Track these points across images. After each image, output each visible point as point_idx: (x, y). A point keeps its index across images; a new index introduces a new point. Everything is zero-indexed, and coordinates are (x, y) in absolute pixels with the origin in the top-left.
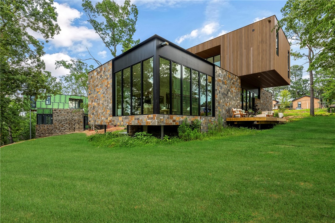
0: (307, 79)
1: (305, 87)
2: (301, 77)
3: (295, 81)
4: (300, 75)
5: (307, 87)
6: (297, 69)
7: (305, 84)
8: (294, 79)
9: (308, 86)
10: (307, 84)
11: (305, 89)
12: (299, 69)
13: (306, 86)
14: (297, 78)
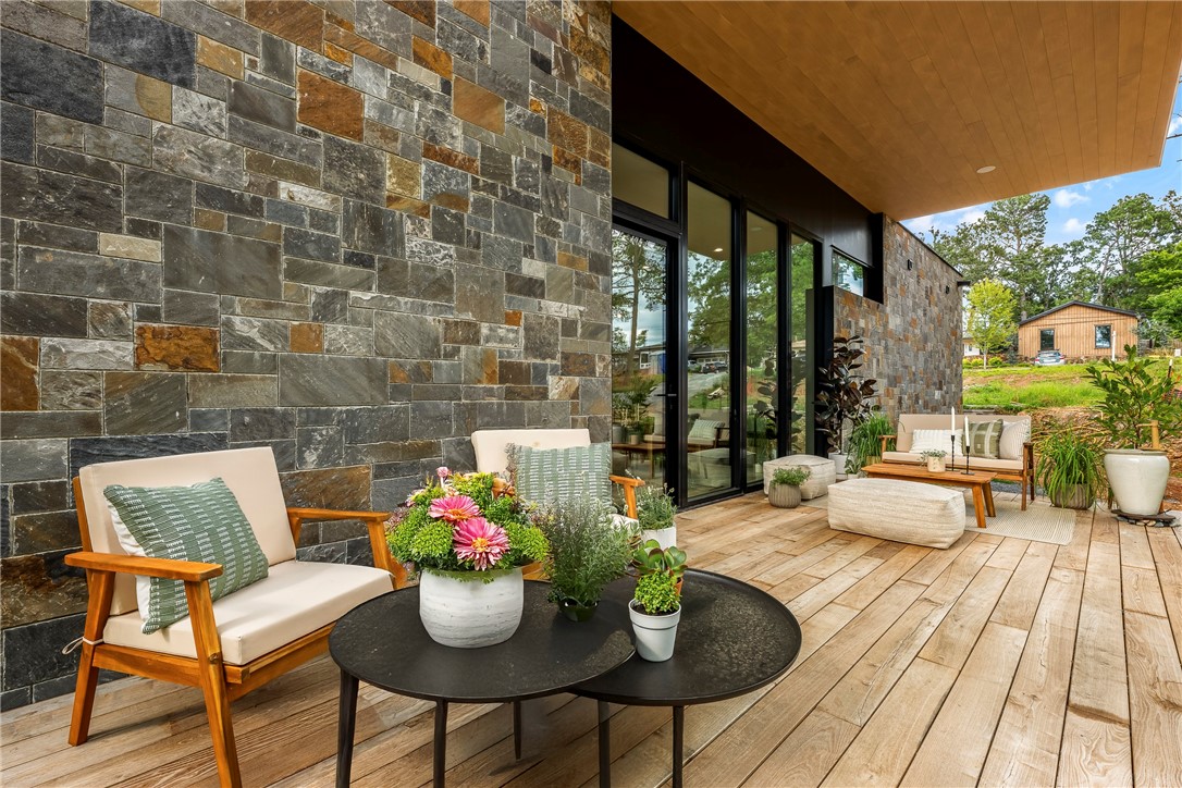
0: (1060, 246)
1: (1052, 275)
2: (1041, 236)
3: (1016, 253)
4: (1036, 229)
5: (1060, 277)
6: (1026, 207)
7: (1052, 263)
8: (1015, 244)
9: (1061, 271)
10: (1061, 265)
11: (1052, 284)
12: (1031, 209)
13: (1055, 271)
14: (1024, 242)
